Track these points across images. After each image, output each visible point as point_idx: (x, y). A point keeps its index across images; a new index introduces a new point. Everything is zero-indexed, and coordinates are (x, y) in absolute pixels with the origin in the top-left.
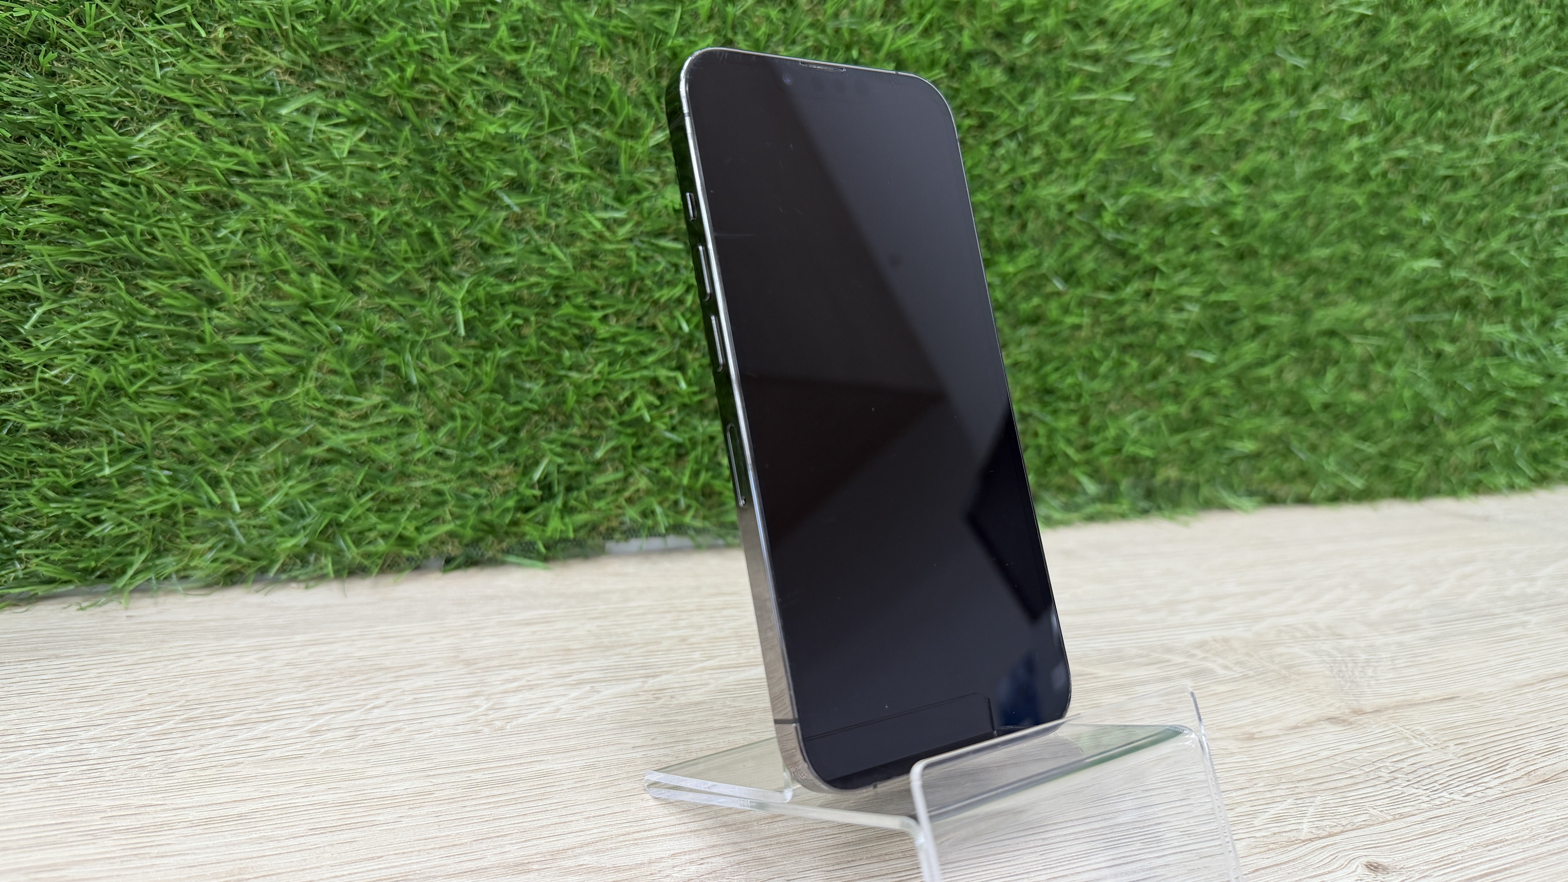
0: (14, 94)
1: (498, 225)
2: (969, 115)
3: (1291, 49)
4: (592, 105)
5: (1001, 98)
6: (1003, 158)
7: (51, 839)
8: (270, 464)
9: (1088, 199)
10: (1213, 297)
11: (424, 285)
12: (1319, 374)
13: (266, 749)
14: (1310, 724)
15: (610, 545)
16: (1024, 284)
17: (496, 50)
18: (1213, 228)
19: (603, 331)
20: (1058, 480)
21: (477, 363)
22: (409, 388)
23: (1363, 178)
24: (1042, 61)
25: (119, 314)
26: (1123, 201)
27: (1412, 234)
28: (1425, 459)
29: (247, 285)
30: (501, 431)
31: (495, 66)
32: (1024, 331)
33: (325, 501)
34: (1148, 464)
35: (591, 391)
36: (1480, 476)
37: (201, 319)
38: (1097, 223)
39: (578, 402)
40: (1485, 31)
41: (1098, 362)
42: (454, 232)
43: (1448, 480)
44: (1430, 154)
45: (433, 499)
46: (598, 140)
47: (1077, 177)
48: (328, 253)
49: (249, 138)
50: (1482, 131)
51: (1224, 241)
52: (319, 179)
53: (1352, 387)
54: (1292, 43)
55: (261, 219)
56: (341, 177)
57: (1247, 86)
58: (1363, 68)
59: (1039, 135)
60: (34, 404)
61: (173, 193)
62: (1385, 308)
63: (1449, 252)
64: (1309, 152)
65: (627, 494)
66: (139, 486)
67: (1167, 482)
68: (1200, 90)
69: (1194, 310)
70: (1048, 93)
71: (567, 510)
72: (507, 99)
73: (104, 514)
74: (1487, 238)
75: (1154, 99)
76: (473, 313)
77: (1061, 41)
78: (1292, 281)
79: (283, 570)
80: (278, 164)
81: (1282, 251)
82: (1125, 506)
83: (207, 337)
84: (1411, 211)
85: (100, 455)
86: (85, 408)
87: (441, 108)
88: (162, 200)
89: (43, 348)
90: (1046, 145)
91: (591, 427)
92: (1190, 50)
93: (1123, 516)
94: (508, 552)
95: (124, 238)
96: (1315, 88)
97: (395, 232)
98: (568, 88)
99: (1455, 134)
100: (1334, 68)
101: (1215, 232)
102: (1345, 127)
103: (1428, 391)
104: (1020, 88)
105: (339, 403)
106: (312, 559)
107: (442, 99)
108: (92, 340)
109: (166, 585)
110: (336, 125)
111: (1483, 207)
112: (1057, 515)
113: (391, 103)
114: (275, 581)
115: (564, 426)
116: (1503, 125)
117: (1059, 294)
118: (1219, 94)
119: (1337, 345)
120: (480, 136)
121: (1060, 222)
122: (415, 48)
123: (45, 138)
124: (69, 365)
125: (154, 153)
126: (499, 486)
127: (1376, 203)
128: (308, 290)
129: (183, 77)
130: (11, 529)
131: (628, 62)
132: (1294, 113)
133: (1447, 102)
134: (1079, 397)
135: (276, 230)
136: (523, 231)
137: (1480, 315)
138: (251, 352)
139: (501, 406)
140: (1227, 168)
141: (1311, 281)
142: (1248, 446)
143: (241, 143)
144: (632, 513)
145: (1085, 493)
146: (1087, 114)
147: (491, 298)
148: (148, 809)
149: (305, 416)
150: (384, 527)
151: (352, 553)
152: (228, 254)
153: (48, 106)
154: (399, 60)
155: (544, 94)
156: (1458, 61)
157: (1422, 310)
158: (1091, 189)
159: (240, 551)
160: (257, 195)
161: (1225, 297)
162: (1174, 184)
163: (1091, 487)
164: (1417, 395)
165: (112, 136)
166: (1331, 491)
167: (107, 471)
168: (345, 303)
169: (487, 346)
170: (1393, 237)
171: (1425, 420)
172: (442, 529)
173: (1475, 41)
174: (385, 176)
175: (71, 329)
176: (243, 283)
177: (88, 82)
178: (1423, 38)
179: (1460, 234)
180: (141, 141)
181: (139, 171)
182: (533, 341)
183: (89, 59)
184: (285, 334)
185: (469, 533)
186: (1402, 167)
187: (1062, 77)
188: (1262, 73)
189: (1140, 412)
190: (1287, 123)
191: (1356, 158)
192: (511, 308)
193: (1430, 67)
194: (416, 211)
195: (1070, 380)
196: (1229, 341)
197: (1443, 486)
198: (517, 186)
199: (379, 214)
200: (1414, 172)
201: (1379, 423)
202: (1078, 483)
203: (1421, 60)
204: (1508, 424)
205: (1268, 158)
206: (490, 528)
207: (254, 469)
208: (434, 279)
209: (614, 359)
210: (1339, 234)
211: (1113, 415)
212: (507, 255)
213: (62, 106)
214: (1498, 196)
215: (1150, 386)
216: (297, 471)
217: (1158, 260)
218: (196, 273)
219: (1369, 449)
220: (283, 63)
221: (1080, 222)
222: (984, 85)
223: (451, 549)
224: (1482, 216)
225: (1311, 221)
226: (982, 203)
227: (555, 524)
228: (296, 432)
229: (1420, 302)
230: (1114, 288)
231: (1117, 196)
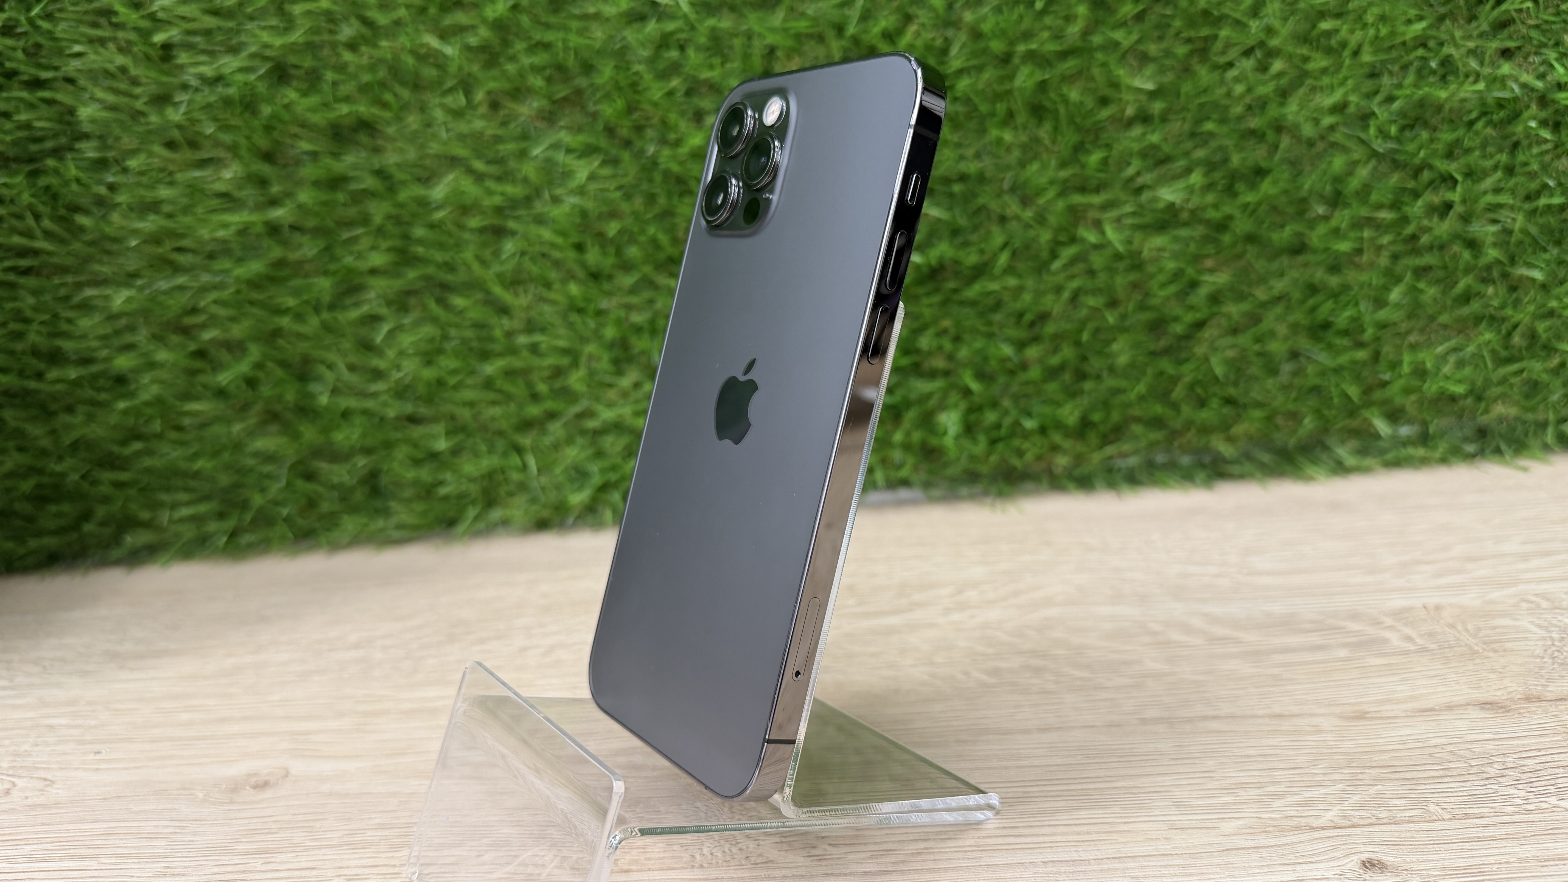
6: (1237, 80)
8: (559, 436)
9: (1352, 109)
10: (1543, 201)
25: (440, 327)
26: (1396, 105)
29: (527, 296)
32: (1286, 263)
33: (603, 464)
34: (1469, 401)
37: (495, 326)
38: (1363, 136)
47: (1332, 88)
48: (582, 264)
51: (1546, 134)
52: (571, 203)
56: (588, 199)
59: (1278, 49)
60: (392, 398)
66: (468, 457)
67: (1501, 420)
69: (1516, 220)
73: (448, 477)
80: (538, 195)
82: (1444, 450)
83: (501, 339)
85: (439, 433)
87: (657, 129)
88: (455, 236)
89: (393, 357)
90: (1290, 57)
101: (1533, 124)
110: (578, 157)
112: (1350, 461)
113: (618, 131)
114: (573, 528)
117: (1326, 218)
121: (1322, 138)
124: (409, 368)
125: (448, 200)
128: (569, 295)
134: (1361, 330)
135: (540, 250)
138: (534, 348)
145: (1381, 436)
146: (1338, 15)
149: (582, 396)
152: (509, 273)
153: (373, 173)
158: (1353, 98)
159: (543, 505)
160: (526, 223)
161: (1557, 200)
162: (1467, 76)
163: (1389, 430)
167: (443, 446)
168: (600, 303)
174: (617, 194)
175: (409, 340)
176: (523, 295)
177: (399, 152)
180: (440, 191)
181: (438, 215)
189: (1453, 343)
195: (1347, 314)
199: (614, 227)
207: (548, 439)
211: (1413, 347)
215: (1465, 311)
217: (1453, 168)
218: (486, 289)
220: (533, 112)
221: (1349, 137)
228: (577, 409)
230: (1395, 205)
231: (1390, 99)
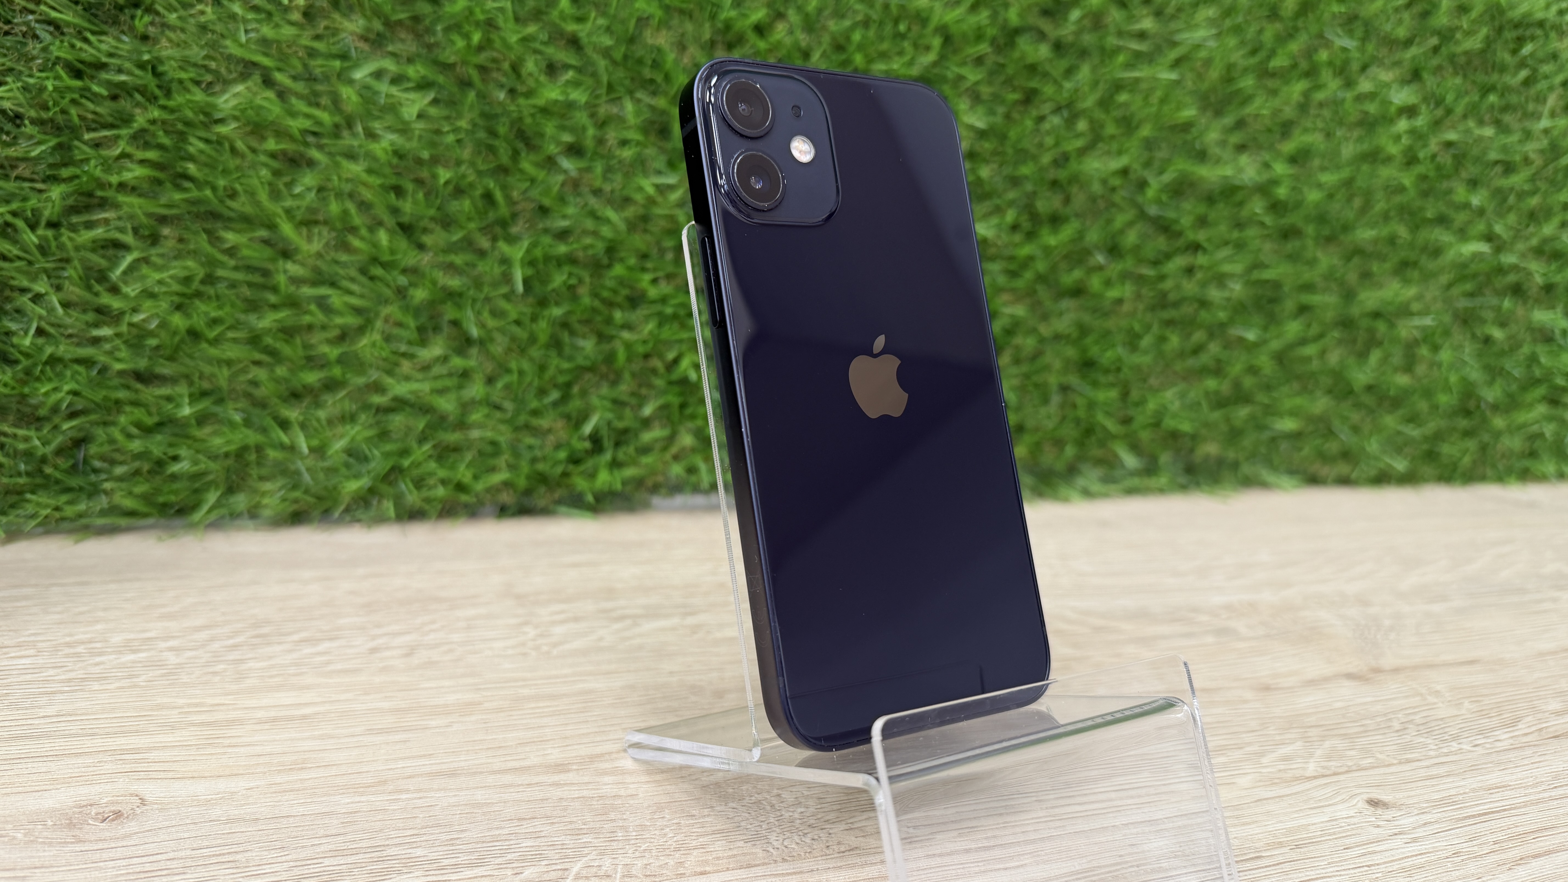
0: (111, 55)
1: (556, 189)
2: (1014, 90)
3: (1339, 31)
4: (647, 73)
5: (1046, 75)
6: (1048, 133)
7: (134, 728)
8: (336, 411)
9: (1132, 175)
10: (1255, 275)
11: (484, 243)
12: (1363, 356)
13: (329, 663)
14: (1326, 679)
15: (656, 500)
16: (1066, 257)
17: (558, 21)
18: (1257, 206)
19: (653, 292)
20: (1096, 452)
21: (534, 319)
22: (468, 341)
23: (1411, 160)
24: (1088, 39)
25: (202, 265)
26: (1167, 177)
27: (1461, 218)
28: (1472, 444)
29: (319, 240)
30: (556, 386)
31: (558, 36)
32: (1066, 304)
33: (389, 447)
34: (1188, 439)
35: (641, 349)
36: (1527, 463)
37: (277, 271)
38: (1140, 199)
39: (629, 359)
40: (1540, 15)
41: (1138, 337)
42: (515, 194)
43: (1494, 466)
44: (1481, 139)
45: (489, 449)
46: (652, 108)
47: (1120, 153)
48: (395, 211)
49: (325, 101)
50: (1536, 116)
51: (1268, 220)
52: (388, 140)
53: (1396, 370)
54: (1341, 25)
55: (335, 178)
56: (410, 139)
57: (1294, 66)
58: (1414, 51)
59: (1084, 111)
60: (123, 347)
61: (254, 151)
62: (1433, 291)
63: (1499, 237)
64: (1356, 134)
65: (674, 450)
66: (216, 427)
67: (1207, 458)
68: (1246, 70)
69: (1237, 288)
70: (1094, 69)
71: (615, 464)
72: (567, 67)
73: (183, 452)
74: (1539, 223)
75: (1200, 77)
76: (530, 272)
77: (1109, 20)
78: (1335, 261)
79: (347, 510)
80: (350, 125)
81: (1326, 232)
82: (1163, 480)
83: (282, 287)
84: (1460, 193)
85: (181, 396)
86: (168, 352)
87: (505, 74)
88: (243, 156)
89: (133, 294)
90: (1091, 121)
91: (640, 386)
92: (1237, 30)
93: (1161, 491)
94: (560, 502)
95: (208, 192)
96: (1364, 68)
97: (459, 191)
98: (626, 57)
99: (1507, 118)
100: (1384, 51)
101: (1258, 211)
102: (1393, 109)
103: (1475, 374)
104: (1064, 64)
105: (404, 355)
106: (375, 502)
107: (506, 66)
108: (176, 287)
109: (238, 522)
110: (407, 90)
111: (1533, 193)
113: (458, 69)
114: (340, 522)
115: (614, 383)
116: (1558, 111)
117: (1100, 268)
118: (1264, 73)
119: (1381, 327)
120: (540, 102)
121: (1103, 197)
122: (481, 17)
123: (138, 97)
124: (154, 311)
125: (237, 113)
126: (551, 439)
127: (1425, 186)
128: (375, 245)
129: (264, 42)
130: (97, 464)
131: (683, 35)
132: (1340, 94)
133: (1499, 86)
134: (1119, 370)
135: (347, 187)
136: (579, 195)
137: (1531, 302)
138: (322, 303)
139: (555, 362)
140: (1271, 148)
141: (1356, 260)
142: (1288, 425)
143: (317, 105)
144: (677, 470)
145: (1122, 466)
146: (1132, 91)
147: (547, 259)
148: (221, 708)
149: (371, 366)
150: (442, 473)
151: (412, 498)
152: (303, 209)
153: (142, 66)
154: (467, 28)
155: (602, 64)
156: (1512, 46)
157: (1471, 295)
158: (1135, 165)
159: (307, 492)
160: (330, 154)
161: (1267, 275)
162: (1218, 161)
163: (1130, 460)
164: (1464, 380)
165: (198, 96)
166: (1373, 473)
167: (186, 411)
168: (411, 258)
169: (543, 303)
170: (1442, 220)
171: (1472, 404)
172: (497, 478)
173: (1529, 25)
174: (450, 138)
175: (157, 276)
176: (316, 238)
177: (178, 45)
178: (1474, 22)
179: (1512, 218)
180: (226, 101)
181: (223, 129)
182: (586, 300)
183: (179, 23)
184: (355, 287)
185: (522, 483)
186: (1452, 151)
187: (1107, 54)
188: (1309, 53)
189: (1180, 388)
190: (1336, 103)
191: (1405, 141)
192: (567, 269)
193: (1483, 51)
194: (480, 173)
195: (1109, 354)
196: (1272, 320)
197: (1489, 472)
198: (575, 150)
199: (444, 175)
200: (1464, 156)
201: (1423, 406)
202: (1116, 456)
203: (1474, 43)
204: (1559, 412)
205: (1315, 139)
206: (542, 479)
207: (322, 414)
208: (494, 239)
209: (663, 320)
210: (1386, 217)
211: (1153, 390)
212: (564, 217)
213: (154, 68)
214: (1552, 182)
215: (1191, 362)
216: (363, 417)
217: (1201, 236)
218: (272, 226)
219: (1414, 432)
220: (358, 31)
221: (1124, 198)
222: (1030, 60)
223: (506, 497)
224: (1534, 201)
225: (1357, 202)
226: (1026, 178)
227: (604, 478)
228: (362, 380)
229: (1468, 287)
230: (1156, 263)
231: (1161, 172)
